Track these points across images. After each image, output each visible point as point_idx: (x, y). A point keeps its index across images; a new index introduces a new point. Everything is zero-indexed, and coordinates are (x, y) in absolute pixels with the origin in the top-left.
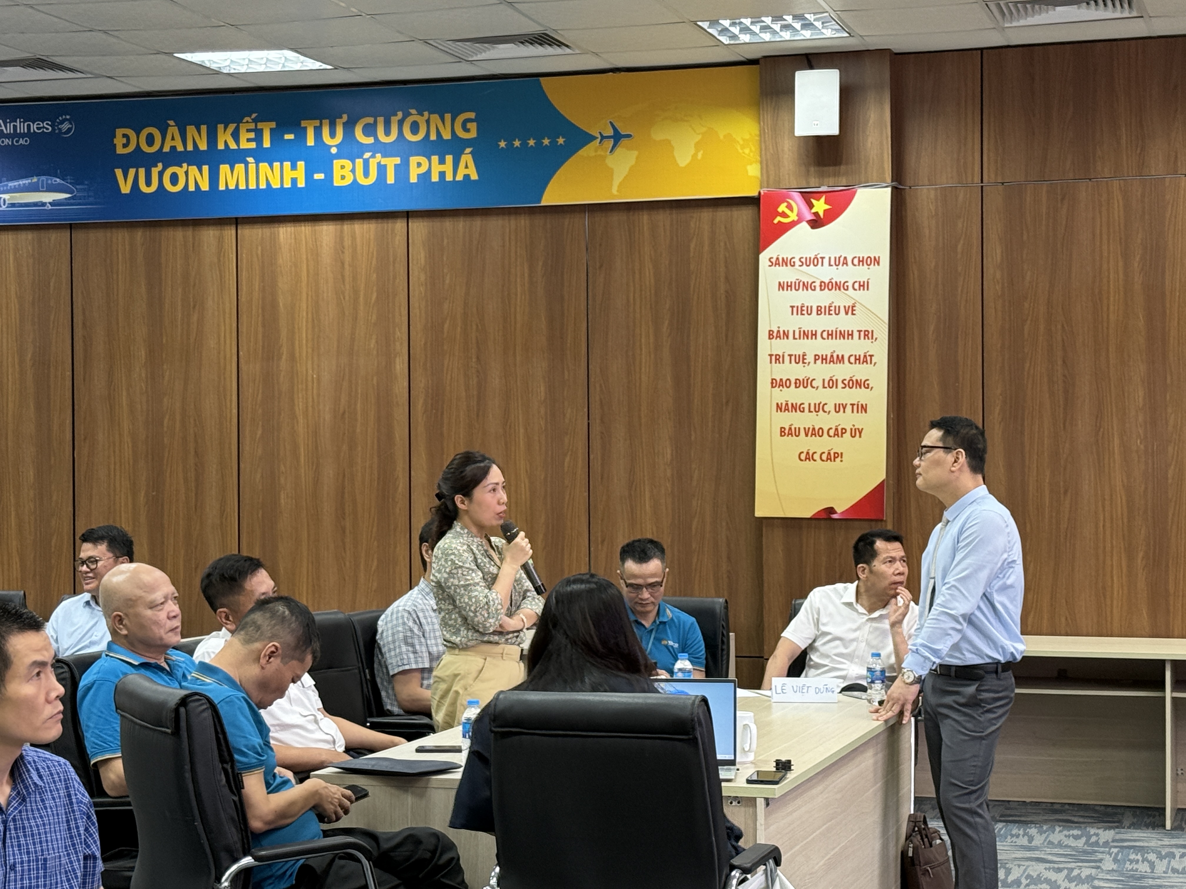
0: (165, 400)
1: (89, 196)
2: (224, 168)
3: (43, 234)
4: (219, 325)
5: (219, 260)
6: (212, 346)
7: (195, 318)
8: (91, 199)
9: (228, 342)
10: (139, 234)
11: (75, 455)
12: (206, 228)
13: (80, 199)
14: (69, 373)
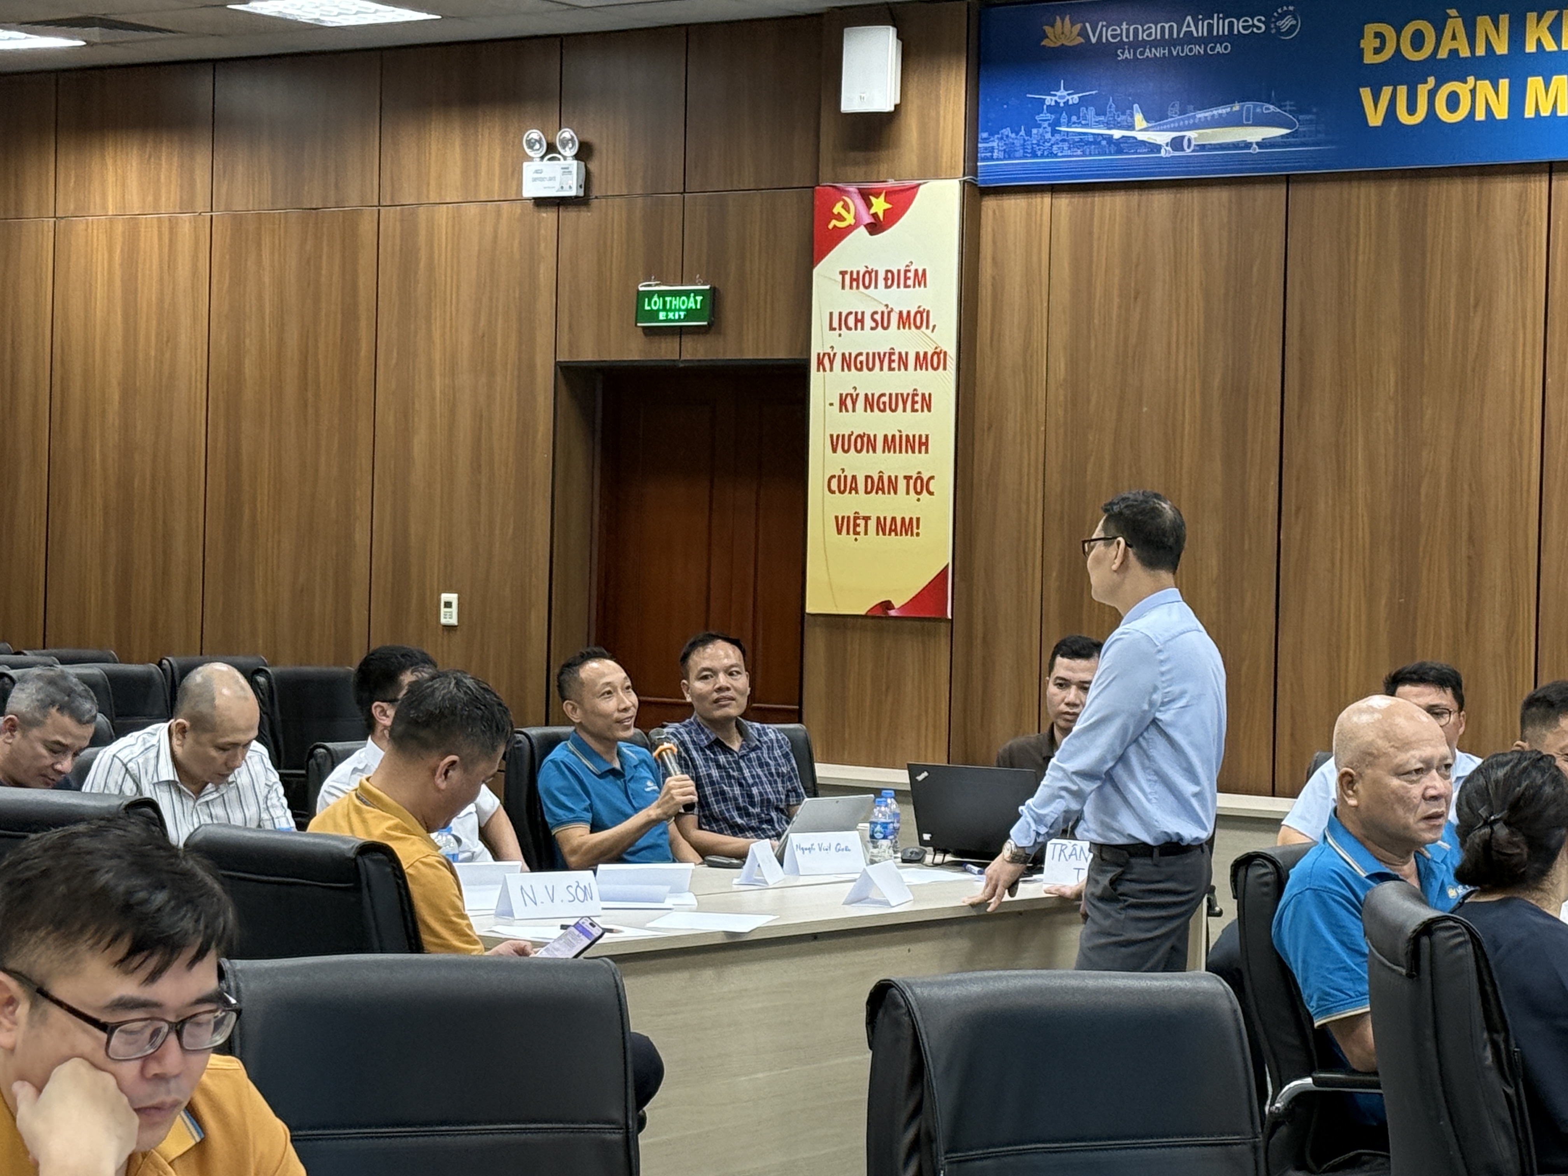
0: (1424, 454)
1: (1318, 132)
2: (1535, 83)
3: (1246, 192)
4: (1515, 334)
5: (1520, 232)
6: (1503, 368)
7: (1477, 323)
8: (1321, 136)
9: (1528, 362)
10: (1394, 190)
11: (1281, 537)
12: (1500, 179)
13: (1304, 136)
14: (1277, 409)
